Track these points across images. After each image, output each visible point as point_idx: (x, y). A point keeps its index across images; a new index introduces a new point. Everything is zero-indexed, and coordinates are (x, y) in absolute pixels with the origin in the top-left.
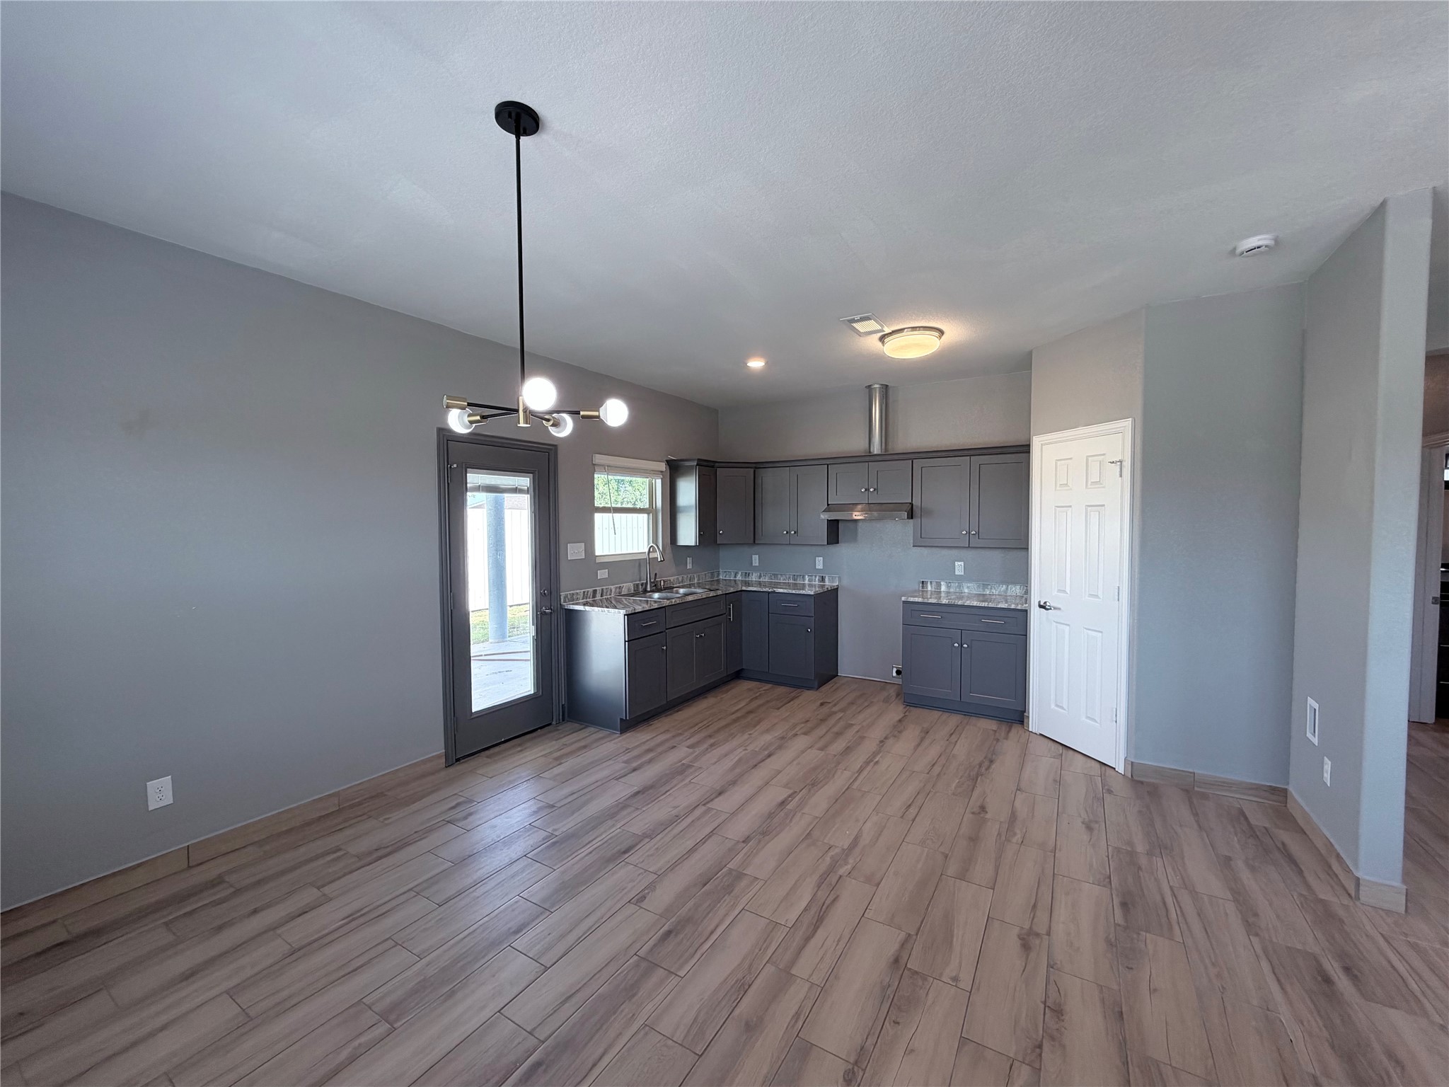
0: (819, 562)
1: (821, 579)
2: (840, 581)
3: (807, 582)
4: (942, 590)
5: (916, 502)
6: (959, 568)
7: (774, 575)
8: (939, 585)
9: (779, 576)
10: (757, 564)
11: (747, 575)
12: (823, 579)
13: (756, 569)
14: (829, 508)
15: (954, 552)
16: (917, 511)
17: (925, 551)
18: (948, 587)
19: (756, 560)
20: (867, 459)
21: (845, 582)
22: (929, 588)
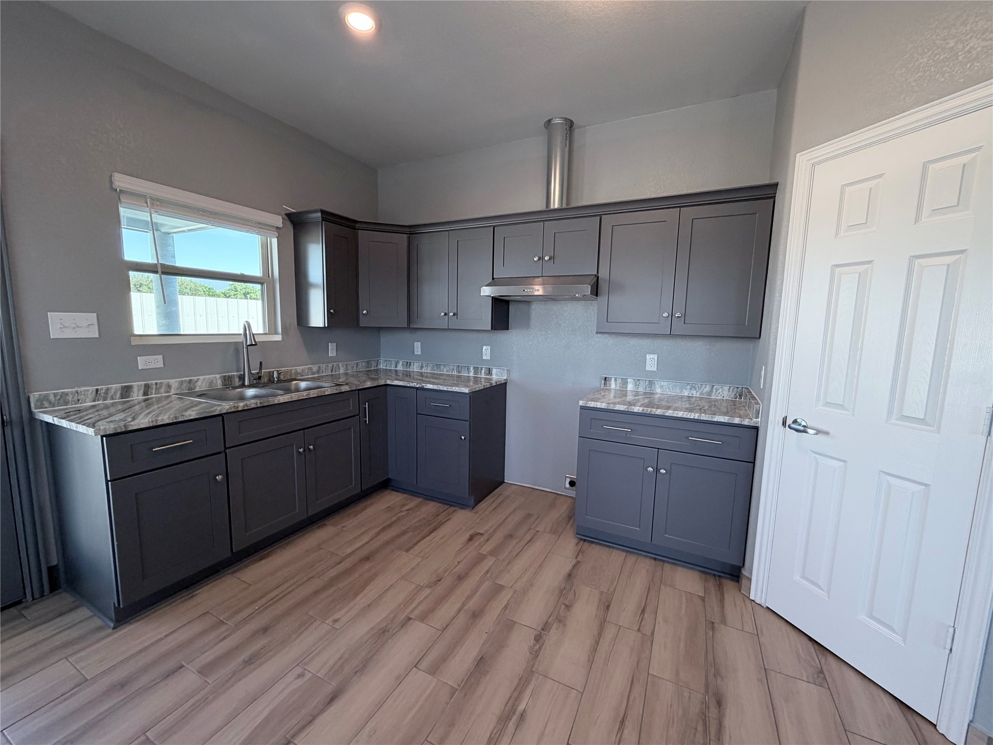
0: (486, 352)
1: (487, 372)
2: (509, 375)
3: (472, 374)
4: (629, 389)
5: (603, 274)
6: (651, 362)
7: (437, 365)
8: (625, 382)
9: (442, 367)
10: (420, 353)
11: (408, 364)
12: (489, 372)
13: (418, 358)
14: (494, 282)
15: (646, 342)
16: (603, 286)
17: (610, 341)
18: (637, 386)
19: (418, 347)
20: (544, 217)
21: (515, 376)
22: (613, 386)
